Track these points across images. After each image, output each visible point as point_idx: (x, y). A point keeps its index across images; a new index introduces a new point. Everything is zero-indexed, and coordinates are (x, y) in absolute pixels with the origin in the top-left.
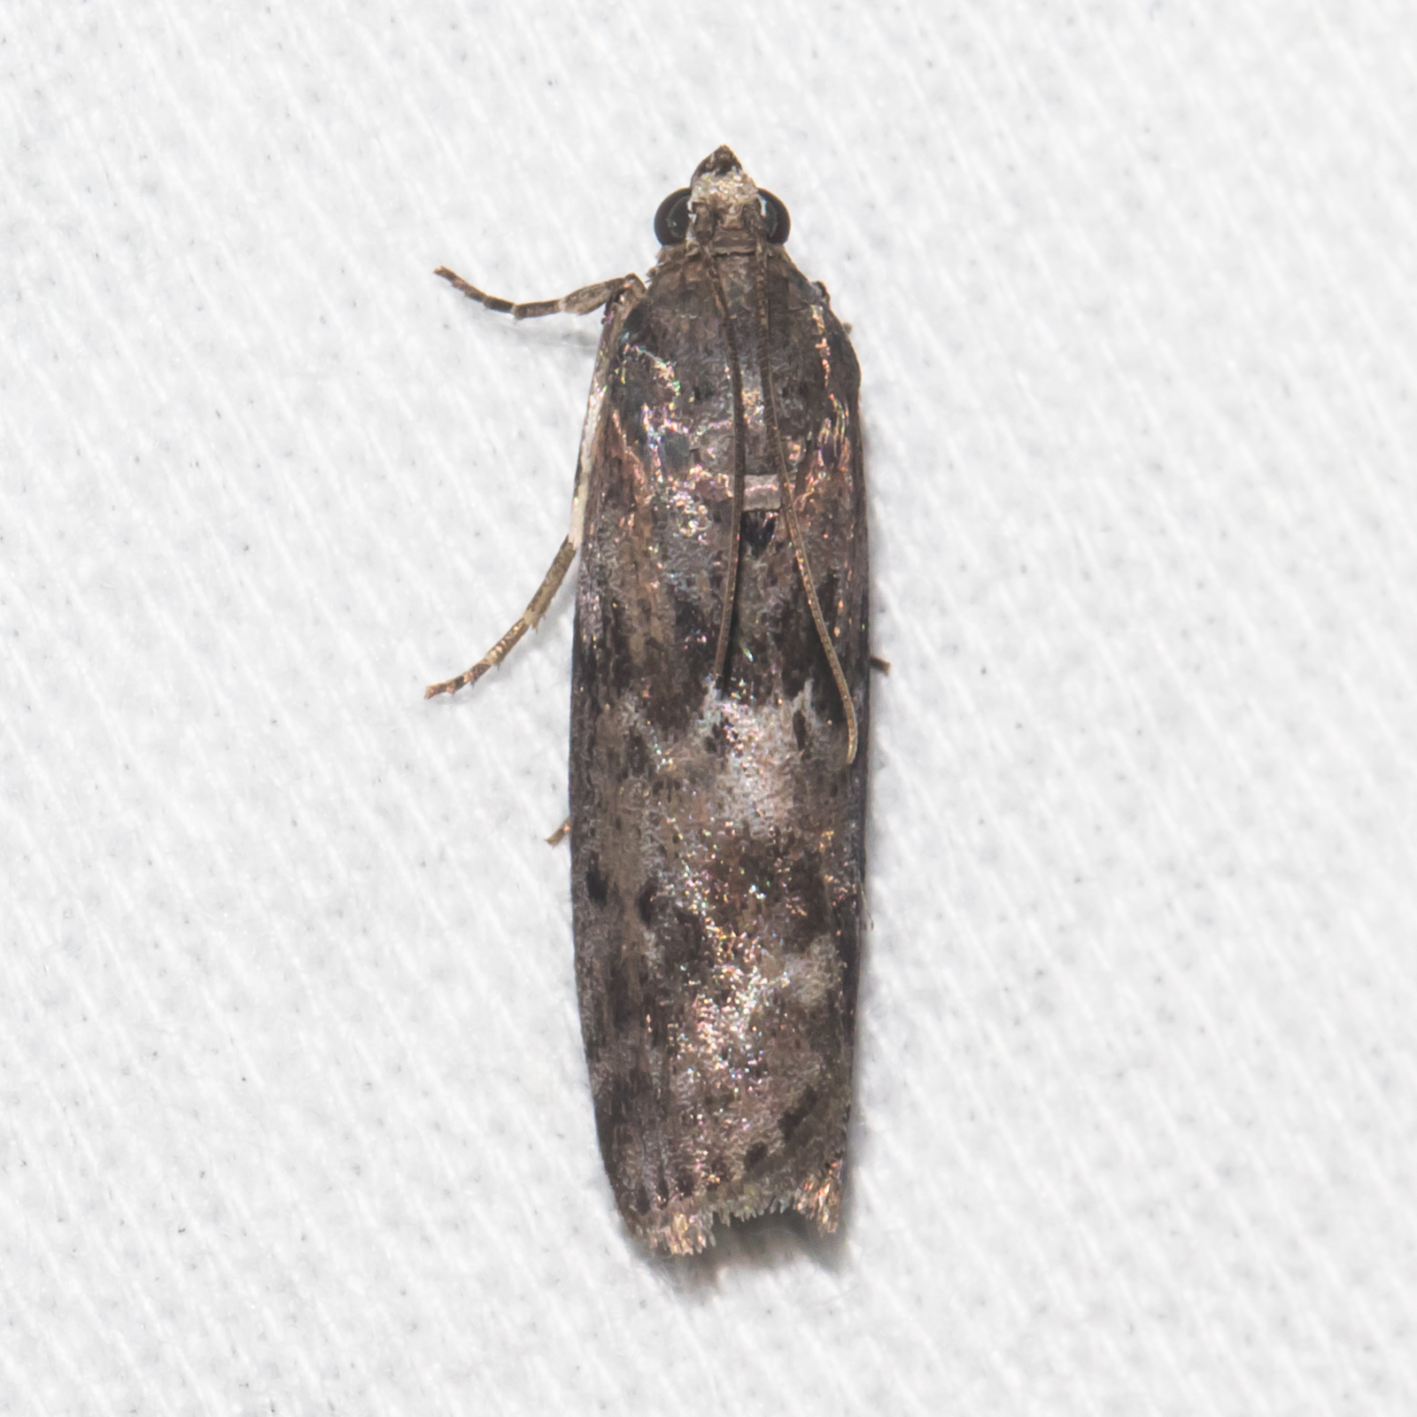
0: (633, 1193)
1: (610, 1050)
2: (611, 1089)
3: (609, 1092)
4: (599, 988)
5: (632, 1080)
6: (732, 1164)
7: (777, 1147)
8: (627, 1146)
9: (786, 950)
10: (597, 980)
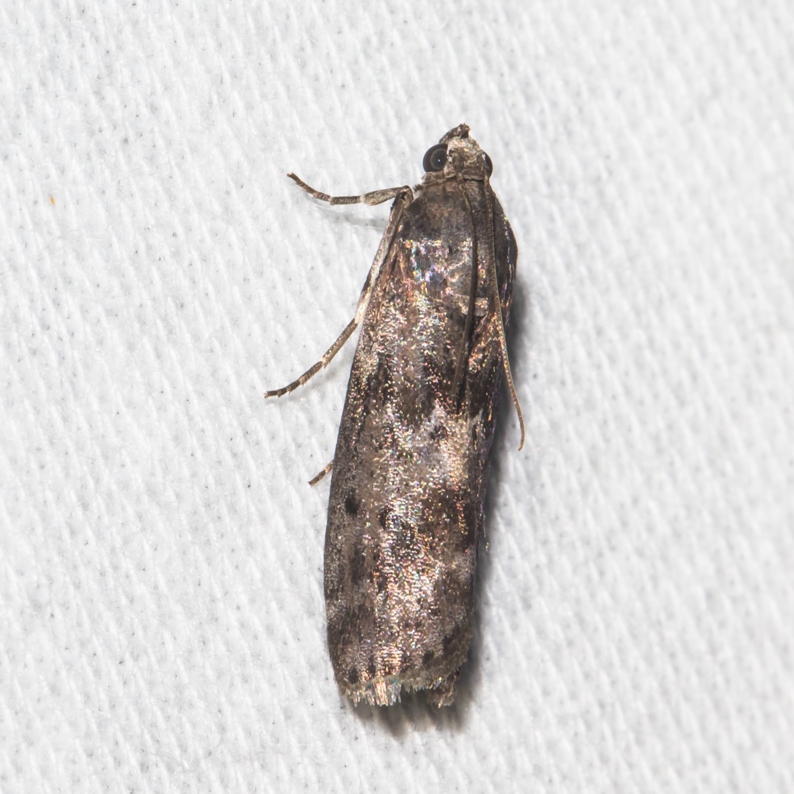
0: (347, 672)
1: (346, 594)
2: (343, 615)
3: (341, 617)
4: (344, 561)
5: (360, 612)
6: (417, 659)
7: (439, 653)
8: (349, 646)
9: (456, 550)
10: (344, 556)
